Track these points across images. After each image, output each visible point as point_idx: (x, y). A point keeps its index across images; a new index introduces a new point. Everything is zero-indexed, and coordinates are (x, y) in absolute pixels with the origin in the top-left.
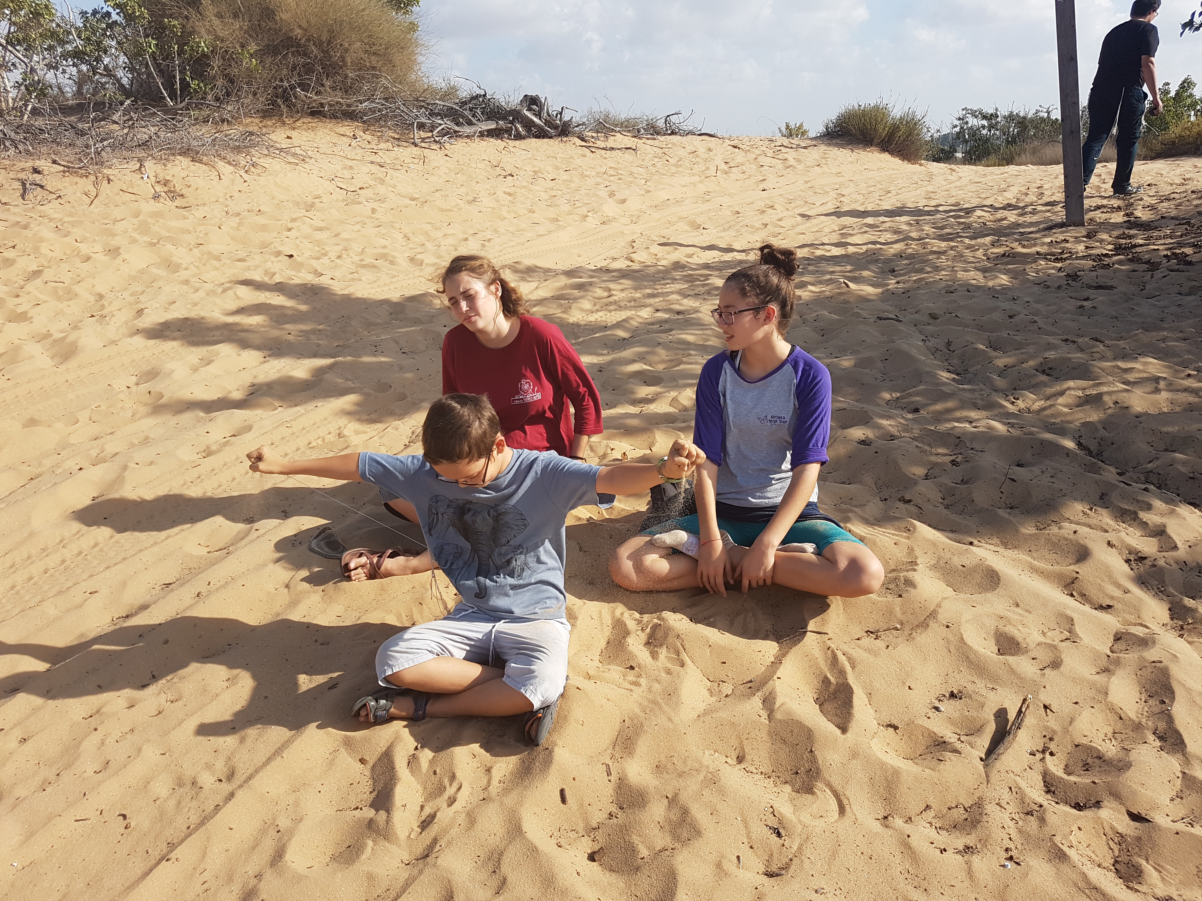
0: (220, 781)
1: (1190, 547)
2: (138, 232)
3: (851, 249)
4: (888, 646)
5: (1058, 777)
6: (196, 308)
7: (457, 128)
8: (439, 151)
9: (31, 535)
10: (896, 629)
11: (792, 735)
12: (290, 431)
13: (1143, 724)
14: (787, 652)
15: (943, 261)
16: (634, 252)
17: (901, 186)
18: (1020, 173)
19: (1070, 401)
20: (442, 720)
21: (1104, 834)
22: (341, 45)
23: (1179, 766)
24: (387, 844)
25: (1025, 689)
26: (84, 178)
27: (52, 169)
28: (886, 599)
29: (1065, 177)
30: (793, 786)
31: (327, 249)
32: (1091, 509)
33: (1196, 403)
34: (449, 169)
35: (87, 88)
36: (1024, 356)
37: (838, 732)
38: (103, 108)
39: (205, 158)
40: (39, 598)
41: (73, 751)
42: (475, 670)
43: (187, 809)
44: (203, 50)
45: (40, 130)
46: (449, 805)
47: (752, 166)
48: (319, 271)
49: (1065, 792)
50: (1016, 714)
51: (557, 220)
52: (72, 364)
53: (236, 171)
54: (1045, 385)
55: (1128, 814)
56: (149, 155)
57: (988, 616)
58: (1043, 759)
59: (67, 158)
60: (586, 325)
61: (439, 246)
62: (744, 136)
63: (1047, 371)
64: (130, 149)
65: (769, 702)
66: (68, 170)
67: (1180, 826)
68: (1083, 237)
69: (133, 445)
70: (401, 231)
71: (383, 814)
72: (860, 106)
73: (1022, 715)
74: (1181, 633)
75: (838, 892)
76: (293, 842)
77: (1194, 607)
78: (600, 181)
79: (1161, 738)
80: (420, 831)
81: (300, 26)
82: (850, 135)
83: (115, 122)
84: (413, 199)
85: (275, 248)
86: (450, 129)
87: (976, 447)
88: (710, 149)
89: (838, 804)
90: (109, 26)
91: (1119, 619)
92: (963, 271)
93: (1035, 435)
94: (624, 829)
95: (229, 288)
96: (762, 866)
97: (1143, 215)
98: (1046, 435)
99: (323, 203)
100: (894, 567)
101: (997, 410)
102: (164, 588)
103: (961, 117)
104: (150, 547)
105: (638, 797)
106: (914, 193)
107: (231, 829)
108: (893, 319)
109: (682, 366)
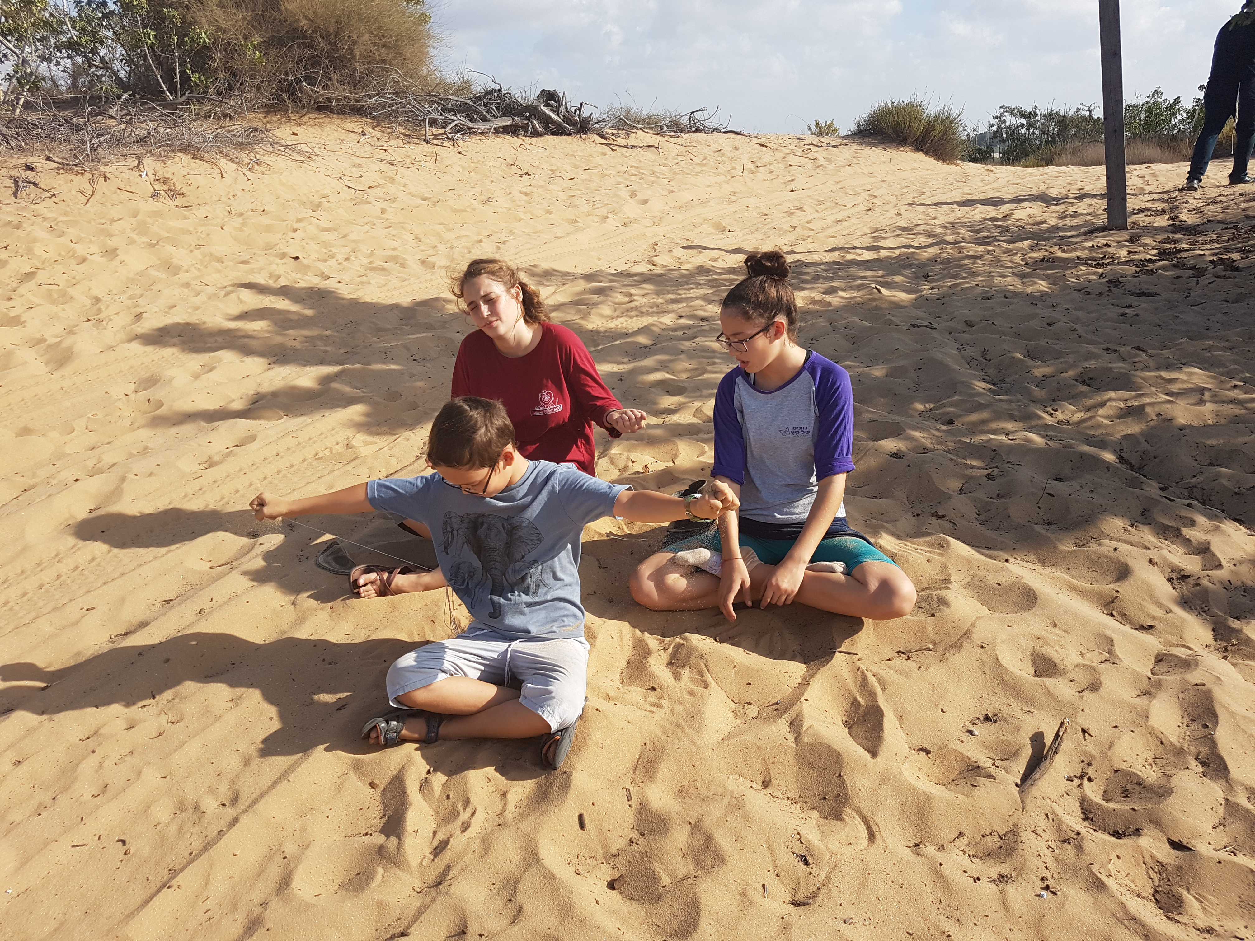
0: (224, 805)
1: (1235, 565)
2: (137, 231)
3: (884, 253)
4: (920, 667)
5: (1097, 804)
6: (197, 312)
7: (471, 125)
8: (452, 148)
9: (25, 549)
10: (929, 649)
11: (820, 759)
12: (296, 441)
13: (1185, 749)
14: (815, 673)
15: (979, 266)
16: (657, 256)
17: (935, 187)
18: (1061, 174)
19: (1111, 412)
20: (455, 742)
21: (1144, 863)
22: (349, 37)
23: (1222, 792)
24: (398, 872)
25: (1062, 713)
26: (80, 175)
27: (45, 166)
28: (918, 618)
29: (1107, 178)
30: (820, 812)
31: (334, 250)
32: (1132, 526)
33: (1242, 415)
34: (463, 168)
35: (83, 81)
36: (1063, 365)
37: (868, 756)
38: (99, 103)
39: (206, 155)
40: (33, 615)
41: (69, 774)
42: (490, 691)
43: (189, 835)
44: (205, 41)
45: (32, 124)
46: (463, 831)
47: (780, 165)
48: (326, 274)
49: (1104, 820)
50: (1052, 738)
51: (576, 222)
52: (68, 370)
53: (239, 168)
54: (1085, 395)
55: (1169, 842)
56: (147, 152)
57: (1024, 636)
58: (1080, 786)
59: (62, 155)
60: (606, 332)
61: (453, 249)
62: (772, 134)
63: (1087, 382)
64: (126, 145)
65: (796, 725)
66: (63, 167)
67: (1223, 855)
68: (1126, 241)
69: (131, 455)
70: (412, 232)
71: (393, 840)
72: (893, 103)
73: (1059, 739)
74: (1225, 654)
75: (867, 923)
76: (300, 868)
77: (1239, 628)
78: (621, 180)
79: (1204, 764)
80: (432, 857)
81: (306, 17)
82: (883, 133)
83: (112, 117)
84: (425, 199)
85: (280, 249)
86: (464, 125)
87: (1013, 459)
88: (736, 148)
89: (868, 831)
90: (106, 16)
91: (1160, 639)
92: (1000, 276)
93: (1073, 448)
94: (645, 856)
95: (232, 292)
96: (788, 895)
97: (1188, 218)
98: (1086, 448)
99: (331, 203)
100: (926, 585)
101: (1035, 422)
102: (164, 605)
103: (999, 115)
104: (149, 562)
105: (660, 823)
106: (949, 195)
107: (235, 855)
108: (927, 326)
109: (706, 376)
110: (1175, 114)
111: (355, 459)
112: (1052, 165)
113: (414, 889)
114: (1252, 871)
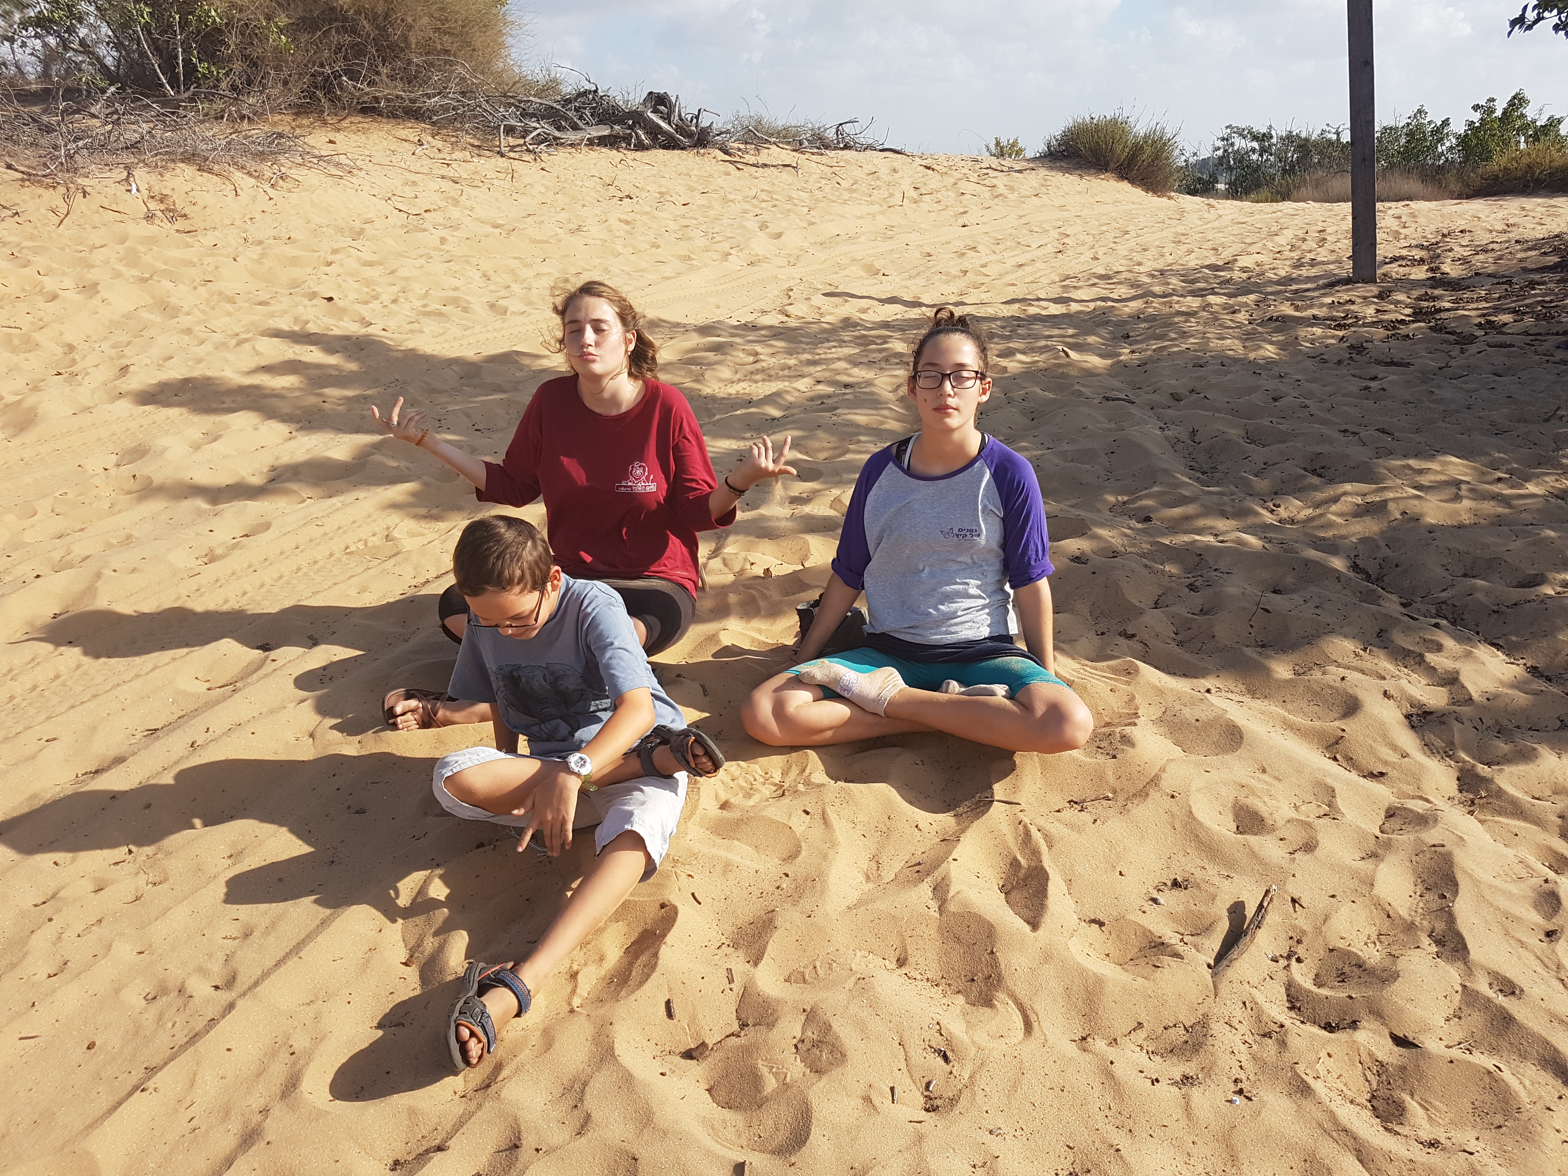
0: (217, 988)
1: (1488, 699)
2: (123, 263)
3: (1075, 307)
4: (1095, 821)
5: (1306, 990)
6: (200, 365)
7: (557, 134)
8: (533, 163)
10: (1107, 798)
11: (969, 932)
12: (321, 530)
13: (1417, 923)
14: (968, 827)
15: (1192, 325)
16: (791, 304)
17: (1142, 225)
18: (1298, 212)
19: (1345, 509)
21: (1360, 1062)
22: (402, 20)
23: (1458, 977)
25: (1268, 878)
26: (51, 189)
27: (5, 176)
28: (1095, 760)
29: (1353, 218)
30: (967, 996)
31: (379, 290)
32: (1365, 650)
33: (1505, 515)
34: (547, 188)
35: (56, 68)
36: (1290, 451)
37: (1027, 928)
38: (78, 97)
39: (216, 167)
41: (18, 947)
43: (170, 1025)
44: (215, 21)
47: (950, 193)
48: (367, 319)
49: (1314, 1009)
50: (1255, 909)
51: (690, 258)
52: (30, 436)
53: (259, 184)
54: (1315, 488)
55: (1391, 1037)
56: (140, 161)
57: (1225, 784)
58: (1287, 967)
59: (27, 162)
60: (723, 398)
61: (530, 289)
62: (940, 154)
63: (1319, 471)
64: (113, 152)
65: (940, 891)
66: (29, 178)
67: (1455, 1053)
68: (1373, 297)
69: (110, 546)
70: (479, 267)
72: (1092, 118)
73: (1263, 910)
74: (1471, 809)
75: (1018, 1134)
76: (312, 1067)
77: (1489, 776)
78: (748, 208)
79: (1439, 942)
82: (1080, 156)
83: (94, 116)
84: (497, 226)
85: (309, 288)
86: (549, 134)
87: (1222, 567)
88: (894, 170)
89: (1024, 1021)
91: (1393, 790)
92: (1218, 339)
93: (1297, 553)
94: (748, 1051)
95: (247, 340)
96: (922, 1100)
97: (1452, 270)
98: (1312, 554)
99: (376, 230)
100: (1107, 719)
101: (1251, 520)
102: (148, 735)
103: (1225, 136)
104: (130, 681)
105: (767, 1011)
106: (1159, 235)
107: (229, 1050)
108: (1123, 400)
109: (848, 457)
110: (1442, 139)
111: (395, 555)
112: (1289, 200)
113: (455, 1093)
114: (1489, 1072)
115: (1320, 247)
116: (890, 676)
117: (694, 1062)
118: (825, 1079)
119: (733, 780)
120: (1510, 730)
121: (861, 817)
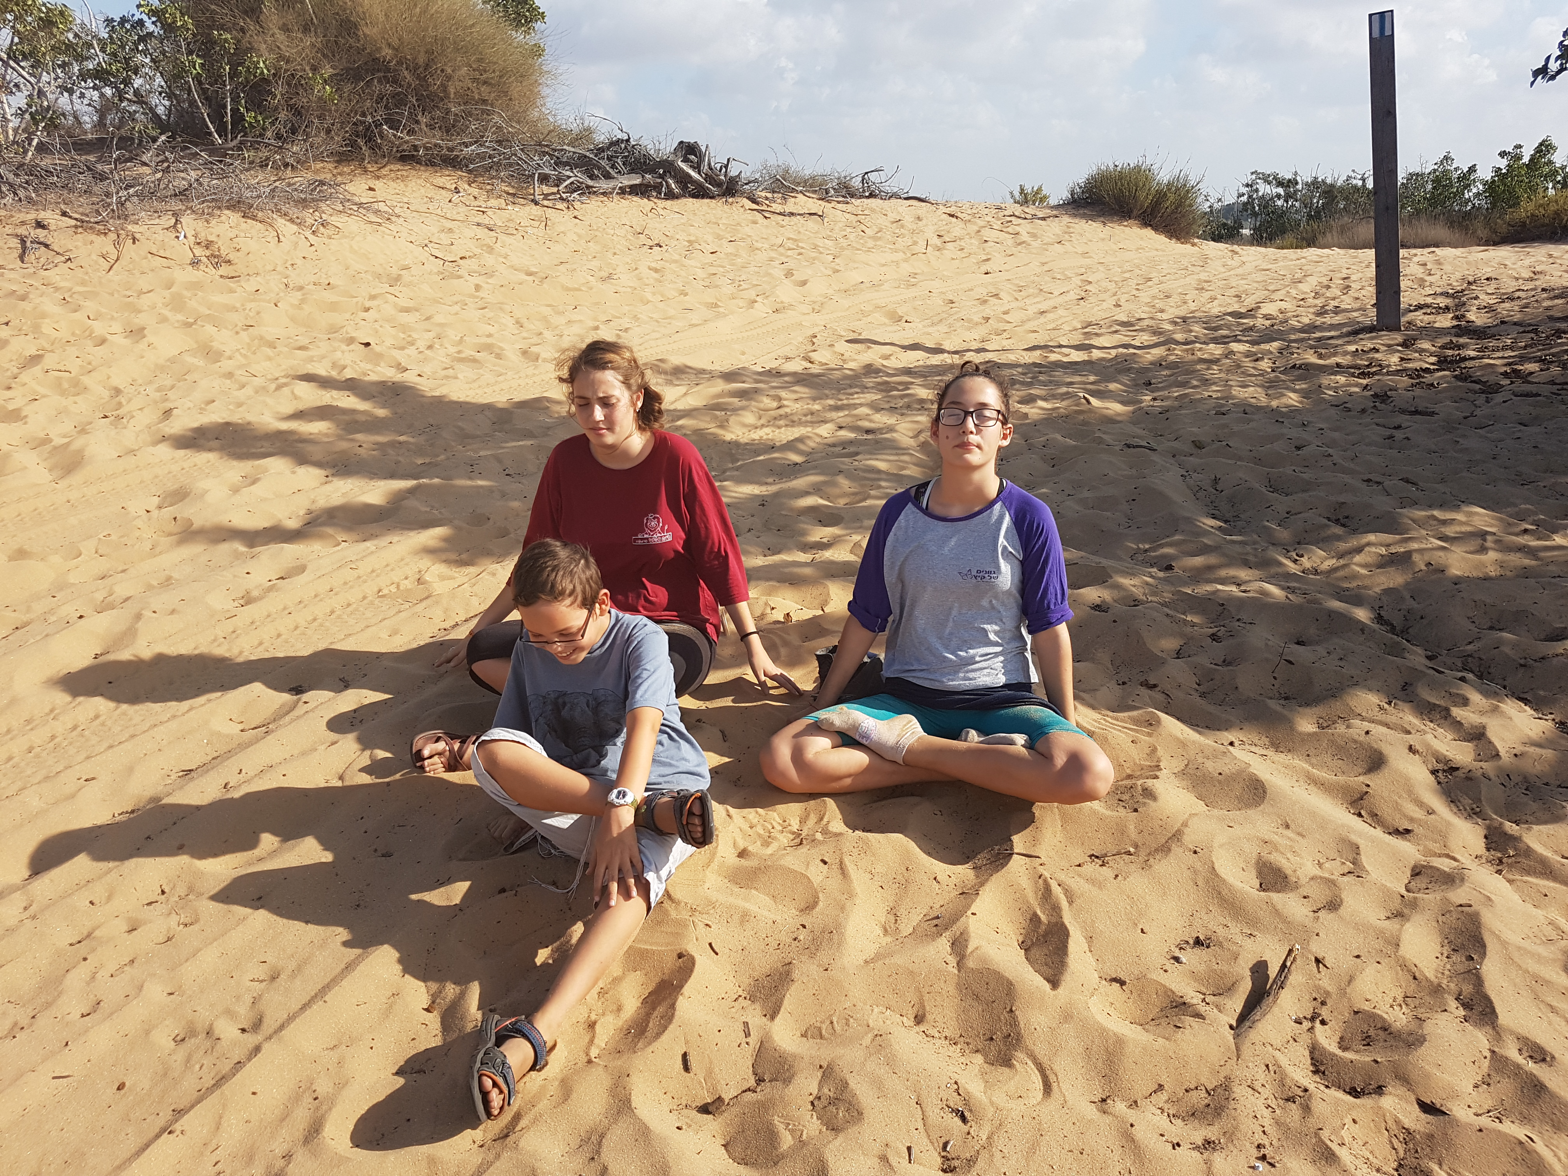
0: (244, 1030)
1: (1515, 755)
2: (170, 306)
3: (1096, 354)
4: (1117, 876)
5: (1331, 1054)
6: (240, 409)
7: (590, 183)
8: (566, 211)
9: (13, 702)
10: (1129, 853)
11: (988, 989)
12: (355, 573)
13: (1444, 986)
14: (987, 880)
15: (1214, 372)
16: (815, 351)
17: (1165, 272)
18: (1323, 259)
19: (1369, 560)
21: (1386, 1129)
22: (442, 71)
23: (1487, 1042)
25: (1291, 937)
26: (102, 236)
27: (60, 223)
28: (1117, 813)
29: (1377, 267)
30: (986, 1056)
31: (415, 336)
32: (1389, 703)
33: (1532, 567)
34: (579, 236)
35: (112, 118)
36: (1313, 500)
37: (1047, 986)
38: (130, 145)
39: (260, 214)
40: (19, 784)
41: (53, 986)
43: (197, 1067)
44: (262, 72)
45: (46, 171)
47: (973, 241)
48: (403, 364)
49: (1339, 1074)
50: (1278, 969)
51: (717, 306)
52: (77, 478)
53: (301, 231)
54: (1339, 538)
55: (1418, 1104)
56: (187, 208)
57: (1248, 840)
58: (1311, 1029)
59: (81, 210)
60: (747, 444)
61: (561, 336)
62: (964, 202)
63: (1342, 521)
64: (162, 199)
65: (959, 945)
66: (82, 225)
67: (1485, 1121)
68: (1398, 345)
69: (150, 587)
70: (512, 314)
72: (1116, 166)
73: (1286, 970)
74: (1499, 868)
76: (335, 1113)
77: (1517, 834)
78: (775, 256)
79: (1466, 1006)
81: (389, 45)
82: (1103, 203)
83: (145, 164)
84: (530, 274)
85: (347, 333)
86: (582, 183)
87: (1245, 617)
88: (919, 218)
89: (1043, 1081)
90: (142, 39)
91: (1419, 847)
92: (1240, 386)
93: (1321, 604)
94: (764, 1107)
95: (285, 385)
96: (939, 1160)
97: (1477, 318)
98: (1336, 605)
99: (412, 276)
100: (1129, 771)
101: (1274, 570)
102: (182, 776)
103: (1250, 183)
104: (167, 721)
105: (784, 1067)
106: (1182, 282)
107: (254, 1093)
108: (1145, 447)
109: (869, 502)
110: (1469, 185)
111: (427, 598)
112: (1314, 246)
113: (474, 1142)
114: (1521, 1143)
115: (1344, 294)
116: (908, 723)
117: (711, 1116)
118: (841, 1138)
119: (751, 827)
120: (1539, 787)
121: (879, 868)
